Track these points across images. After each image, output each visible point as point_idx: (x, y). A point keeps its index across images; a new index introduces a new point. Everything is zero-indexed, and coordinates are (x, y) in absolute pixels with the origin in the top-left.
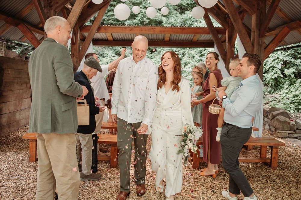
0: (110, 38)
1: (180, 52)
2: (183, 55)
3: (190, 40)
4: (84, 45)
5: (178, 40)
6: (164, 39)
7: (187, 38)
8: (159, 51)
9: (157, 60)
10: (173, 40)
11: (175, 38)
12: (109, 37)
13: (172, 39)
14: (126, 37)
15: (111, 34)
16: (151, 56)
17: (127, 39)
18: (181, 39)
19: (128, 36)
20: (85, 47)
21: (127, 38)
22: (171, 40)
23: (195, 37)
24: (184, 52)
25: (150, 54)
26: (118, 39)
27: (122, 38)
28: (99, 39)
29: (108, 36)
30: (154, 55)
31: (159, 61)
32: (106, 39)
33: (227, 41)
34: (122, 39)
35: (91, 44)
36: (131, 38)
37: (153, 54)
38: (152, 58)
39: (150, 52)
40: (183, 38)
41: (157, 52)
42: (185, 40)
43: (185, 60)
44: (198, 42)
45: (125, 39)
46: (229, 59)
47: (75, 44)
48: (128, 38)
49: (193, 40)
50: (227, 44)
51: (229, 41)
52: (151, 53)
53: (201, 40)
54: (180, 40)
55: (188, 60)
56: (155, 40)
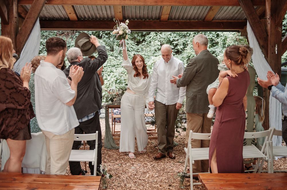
0: (73, 16)
1: (179, 41)
2: (185, 45)
3: (201, 19)
4: (25, 24)
5: (182, 19)
6: (159, 18)
7: (197, 16)
8: (148, 41)
9: (146, 54)
10: (175, 19)
11: (177, 16)
12: (70, 14)
13: (173, 17)
14: (99, 14)
15: (73, 6)
16: (138, 48)
17: (100, 18)
18: (187, 17)
19: (102, 11)
20: (26, 28)
21: (100, 16)
22: (171, 19)
23: (211, 12)
24: (185, 42)
25: (136, 46)
26: (85, 17)
27: (92, 16)
28: (54, 18)
29: (68, 13)
30: (142, 47)
31: (149, 55)
32: (66, 18)
33: (268, 16)
34: (93, 18)
35: (38, 24)
36: (106, 16)
37: (140, 45)
38: (138, 51)
39: (136, 43)
40: (191, 15)
41: (146, 43)
42: (193, 19)
43: (188, 52)
44: (214, 21)
45: (97, 17)
46: (272, 47)
47: (8, 23)
48: (102, 16)
49: (206, 19)
50: (269, 21)
51: (272, 15)
52: (138, 45)
53: (218, 19)
54: (186, 19)
55: (192, 53)
56: (146, 19)
